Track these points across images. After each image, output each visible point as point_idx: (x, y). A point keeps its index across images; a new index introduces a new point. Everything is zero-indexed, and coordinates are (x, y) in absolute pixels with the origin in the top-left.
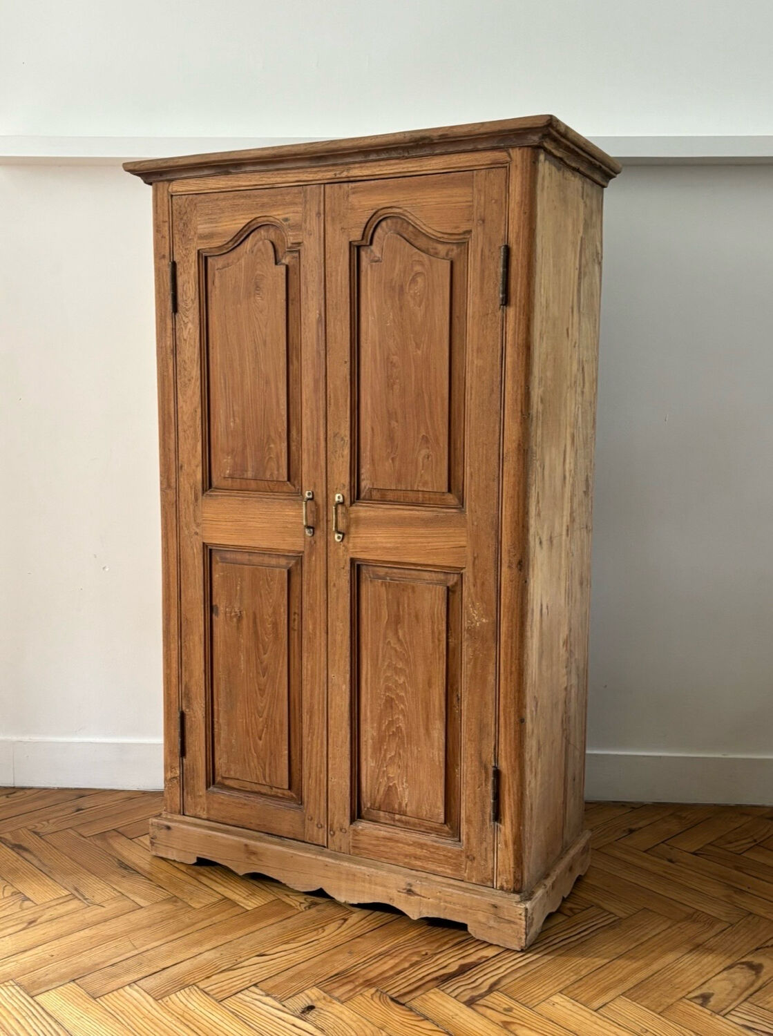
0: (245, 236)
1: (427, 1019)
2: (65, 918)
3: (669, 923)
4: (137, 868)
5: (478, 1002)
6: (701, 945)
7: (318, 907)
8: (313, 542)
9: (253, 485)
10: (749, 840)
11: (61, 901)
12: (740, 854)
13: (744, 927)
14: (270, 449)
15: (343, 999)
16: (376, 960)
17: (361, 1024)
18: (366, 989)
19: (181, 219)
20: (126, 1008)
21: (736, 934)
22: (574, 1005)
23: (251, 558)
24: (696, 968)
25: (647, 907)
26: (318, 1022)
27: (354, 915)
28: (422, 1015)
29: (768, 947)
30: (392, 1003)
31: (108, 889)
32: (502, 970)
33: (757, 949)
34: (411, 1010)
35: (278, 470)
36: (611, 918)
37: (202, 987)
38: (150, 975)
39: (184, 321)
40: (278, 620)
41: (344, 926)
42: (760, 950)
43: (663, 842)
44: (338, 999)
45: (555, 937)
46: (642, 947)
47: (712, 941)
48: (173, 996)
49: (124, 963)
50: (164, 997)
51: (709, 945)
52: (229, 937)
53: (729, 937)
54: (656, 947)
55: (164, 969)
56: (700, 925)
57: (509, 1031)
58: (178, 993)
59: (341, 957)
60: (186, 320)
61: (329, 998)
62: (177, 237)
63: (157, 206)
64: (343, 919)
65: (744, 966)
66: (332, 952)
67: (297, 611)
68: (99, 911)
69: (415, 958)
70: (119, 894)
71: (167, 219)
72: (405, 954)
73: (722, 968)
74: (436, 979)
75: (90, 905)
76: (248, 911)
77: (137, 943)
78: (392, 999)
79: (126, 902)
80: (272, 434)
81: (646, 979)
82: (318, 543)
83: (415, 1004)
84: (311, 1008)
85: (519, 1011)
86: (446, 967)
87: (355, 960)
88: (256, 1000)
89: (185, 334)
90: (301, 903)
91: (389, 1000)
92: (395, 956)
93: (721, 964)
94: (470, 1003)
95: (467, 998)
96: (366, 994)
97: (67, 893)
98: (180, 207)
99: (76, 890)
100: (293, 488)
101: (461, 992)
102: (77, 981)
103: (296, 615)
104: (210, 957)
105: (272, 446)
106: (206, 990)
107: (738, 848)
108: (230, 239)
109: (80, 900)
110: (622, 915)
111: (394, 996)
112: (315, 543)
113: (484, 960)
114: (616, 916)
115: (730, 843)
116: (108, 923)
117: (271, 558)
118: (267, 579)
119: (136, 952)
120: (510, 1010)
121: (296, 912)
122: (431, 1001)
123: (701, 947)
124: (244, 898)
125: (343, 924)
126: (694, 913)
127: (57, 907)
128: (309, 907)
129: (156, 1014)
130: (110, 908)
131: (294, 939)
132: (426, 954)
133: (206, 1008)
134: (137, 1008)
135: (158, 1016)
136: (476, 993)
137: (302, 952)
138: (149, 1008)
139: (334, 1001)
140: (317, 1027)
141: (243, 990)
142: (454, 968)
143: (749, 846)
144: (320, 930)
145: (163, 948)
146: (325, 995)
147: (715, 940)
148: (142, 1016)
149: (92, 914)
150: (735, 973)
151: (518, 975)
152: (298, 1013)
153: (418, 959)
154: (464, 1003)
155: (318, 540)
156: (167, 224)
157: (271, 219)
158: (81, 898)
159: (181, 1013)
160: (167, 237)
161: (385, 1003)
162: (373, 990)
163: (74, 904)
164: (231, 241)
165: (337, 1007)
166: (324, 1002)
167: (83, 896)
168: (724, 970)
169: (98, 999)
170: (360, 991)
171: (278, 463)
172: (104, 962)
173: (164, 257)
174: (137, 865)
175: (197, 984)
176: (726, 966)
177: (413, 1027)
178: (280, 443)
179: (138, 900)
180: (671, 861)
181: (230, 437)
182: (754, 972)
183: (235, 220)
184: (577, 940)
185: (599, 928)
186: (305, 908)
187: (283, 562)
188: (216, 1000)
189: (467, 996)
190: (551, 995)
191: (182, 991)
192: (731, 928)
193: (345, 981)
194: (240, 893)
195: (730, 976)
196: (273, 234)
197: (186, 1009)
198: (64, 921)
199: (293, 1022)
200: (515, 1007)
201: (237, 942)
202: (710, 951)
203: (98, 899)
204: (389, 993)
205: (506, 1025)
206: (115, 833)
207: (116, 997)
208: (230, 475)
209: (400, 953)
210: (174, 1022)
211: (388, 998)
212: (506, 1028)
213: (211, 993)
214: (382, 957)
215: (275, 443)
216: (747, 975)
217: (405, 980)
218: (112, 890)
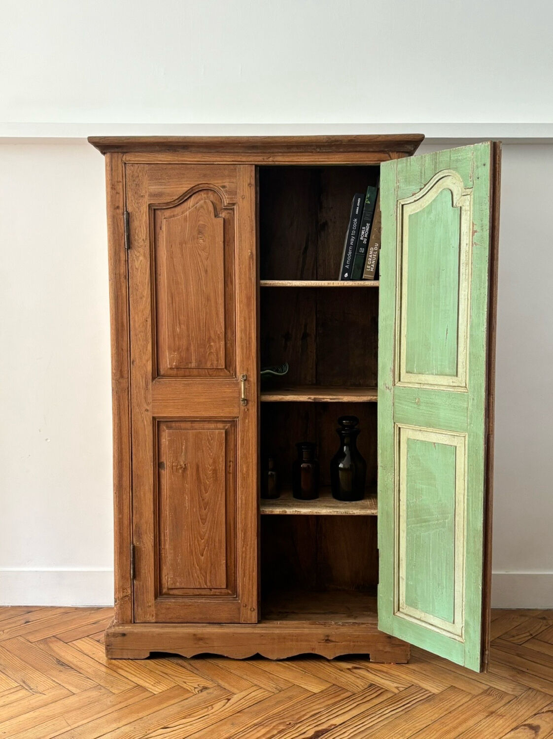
0: (188, 196)
2: (15, 704)
3: (470, 697)
6: (494, 712)
7: (208, 691)
8: (246, 410)
9: (195, 372)
11: (12, 691)
12: (520, 645)
13: (526, 698)
14: (210, 346)
19: (134, 181)
21: (519, 703)
23: (193, 425)
24: (491, 730)
25: (454, 685)
27: (235, 696)
29: (543, 713)
31: (48, 681)
33: (535, 715)
35: (217, 361)
36: (427, 694)
39: (136, 255)
40: (217, 468)
41: (228, 704)
42: (537, 715)
45: (386, 708)
46: (450, 715)
47: (502, 710)
51: (499, 712)
52: (141, 715)
53: (514, 707)
54: (460, 716)
56: (492, 698)
59: (225, 728)
60: (138, 254)
62: (130, 194)
63: (112, 170)
64: (226, 699)
65: (526, 727)
66: (218, 724)
67: (232, 460)
68: (41, 698)
69: (282, 727)
70: (56, 685)
71: (121, 180)
72: (274, 724)
73: (511, 729)
75: (34, 693)
76: (155, 694)
77: (69, 722)
79: (62, 691)
80: (213, 336)
82: (250, 411)
87: (237, 729)
89: (137, 264)
90: (195, 688)
93: (509, 726)
97: (17, 685)
98: (133, 172)
99: (24, 682)
100: (228, 373)
103: (231, 463)
104: (127, 731)
105: (212, 344)
107: (519, 641)
108: (177, 198)
109: (27, 690)
110: (435, 691)
112: (248, 410)
113: (333, 727)
114: (431, 692)
115: (512, 637)
116: (47, 707)
117: (210, 424)
118: (208, 439)
119: (69, 728)
121: (192, 695)
123: (494, 714)
124: (152, 685)
125: (227, 703)
126: (489, 689)
127: (8, 695)
128: (201, 691)
130: (49, 696)
131: (190, 715)
132: (290, 724)
137: (195, 725)
142: (311, 733)
143: (527, 638)
144: (210, 708)
145: (89, 725)
147: (504, 709)
149: (36, 700)
150: (519, 732)
155: (250, 408)
156: (121, 184)
157: (211, 186)
158: (28, 689)
160: (121, 193)
163: (22, 693)
164: (177, 199)
167: (29, 687)
168: (512, 730)
171: (217, 355)
173: (118, 207)
174: (70, 663)
176: (512, 728)
178: (219, 342)
179: (71, 688)
181: (176, 339)
182: (534, 732)
183: (181, 184)
184: (402, 710)
185: (418, 702)
186: (198, 691)
187: (220, 425)
192: (516, 699)
194: (149, 682)
195: (517, 735)
196: (212, 196)
198: (13, 706)
201: (147, 718)
202: (501, 717)
203: (40, 689)
206: (54, 639)
208: (176, 365)
209: (270, 724)
215: (215, 342)
216: (529, 734)
218: (52, 682)
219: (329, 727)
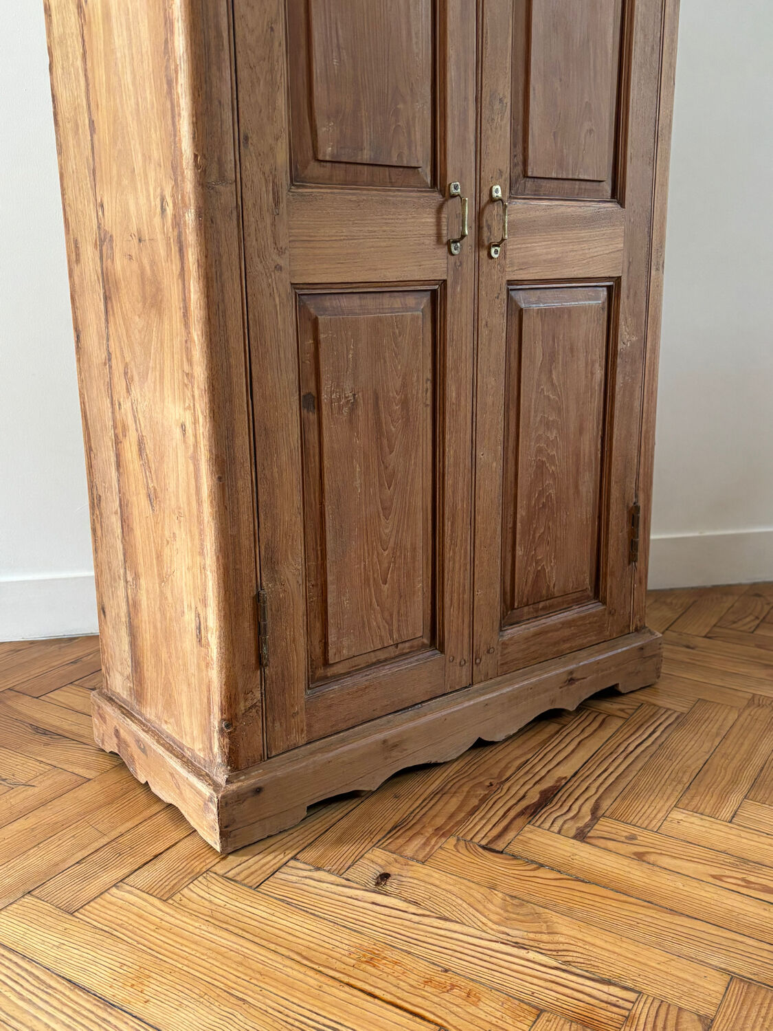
1: (542, 866)
3: (736, 711)
4: (60, 732)
5: (589, 835)
10: (752, 617)
12: (753, 632)
15: (420, 857)
16: (433, 802)
17: (463, 887)
18: (443, 840)
20: (124, 919)
22: (702, 819)
25: (700, 697)
26: (405, 894)
28: (533, 862)
30: (486, 853)
31: (32, 763)
32: (592, 790)
34: (514, 857)
36: (671, 715)
37: (221, 872)
38: (139, 868)
43: (667, 629)
44: (412, 859)
46: (728, 742)
48: (186, 891)
49: (95, 857)
50: (174, 894)
55: (156, 857)
57: (649, 863)
58: (191, 886)
61: (400, 859)
68: (29, 793)
69: (481, 792)
70: (47, 768)
72: (466, 789)
74: (522, 813)
75: (12, 786)
78: (484, 848)
79: (64, 776)
81: (759, 775)
83: (516, 848)
84: (385, 877)
85: (645, 838)
86: (524, 796)
88: (306, 877)
91: (480, 850)
92: (455, 793)
94: (581, 836)
95: (573, 832)
96: (445, 846)
101: (562, 825)
102: (34, 893)
106: (230, 875)
110: (681, 709)
111: (483, 843)
113: (564, 782)
114: (676, 711)
115: (734, 622)
116: (47, 807)
119: (105, 840)
120: (632, 838)
122: (532, 842)
126: (753, 698)
129: (172, 920)
130: (42, 788)
132: (491, 784)
133: (240, 899)
134: (140, 917)
135: (178, 922)
136: (581, 824)
138: (159, 914)
139: (411, 863)
140: (406, 900)
141: (280, 868)
142: (534, 797)
145: (141, 829)
146: (395, 856)
148: (153, 927)
149: (21, 798)
151: (615, 794)
152: (372, 885)
153: (486, 792)
154: (575, 837)
159: (210, 913)
161: (476, 854)
162: (453, 840)
165: (420, 869)
166: (399, 866)
169: (76, 914)
170: (436, 842)
172: (64, 861)
174: (58, 728)
175: (213, 869)
177: (530, 879)
179: (78, 771)
180: (688, 647)
184: (653, 743)
188: (250, 887)
189: (572, 828)
190: (669, 812)
191: (195, 882)
193: (410, 833)
197: (214, 907)
199: (370, 900)
200: (638, 833)
203: (21, 778)
204: (476, 840)
205: (640, 857)
206: (12, 693)
207: (104, 907)
209: (459, 788)
210: (203, 927)
211: (477, 847)
212: (643, 861)
213: (238, 878)
214: (439, 796)
217: (484, 822)
218: (38, 764)
219: (557, 782)
